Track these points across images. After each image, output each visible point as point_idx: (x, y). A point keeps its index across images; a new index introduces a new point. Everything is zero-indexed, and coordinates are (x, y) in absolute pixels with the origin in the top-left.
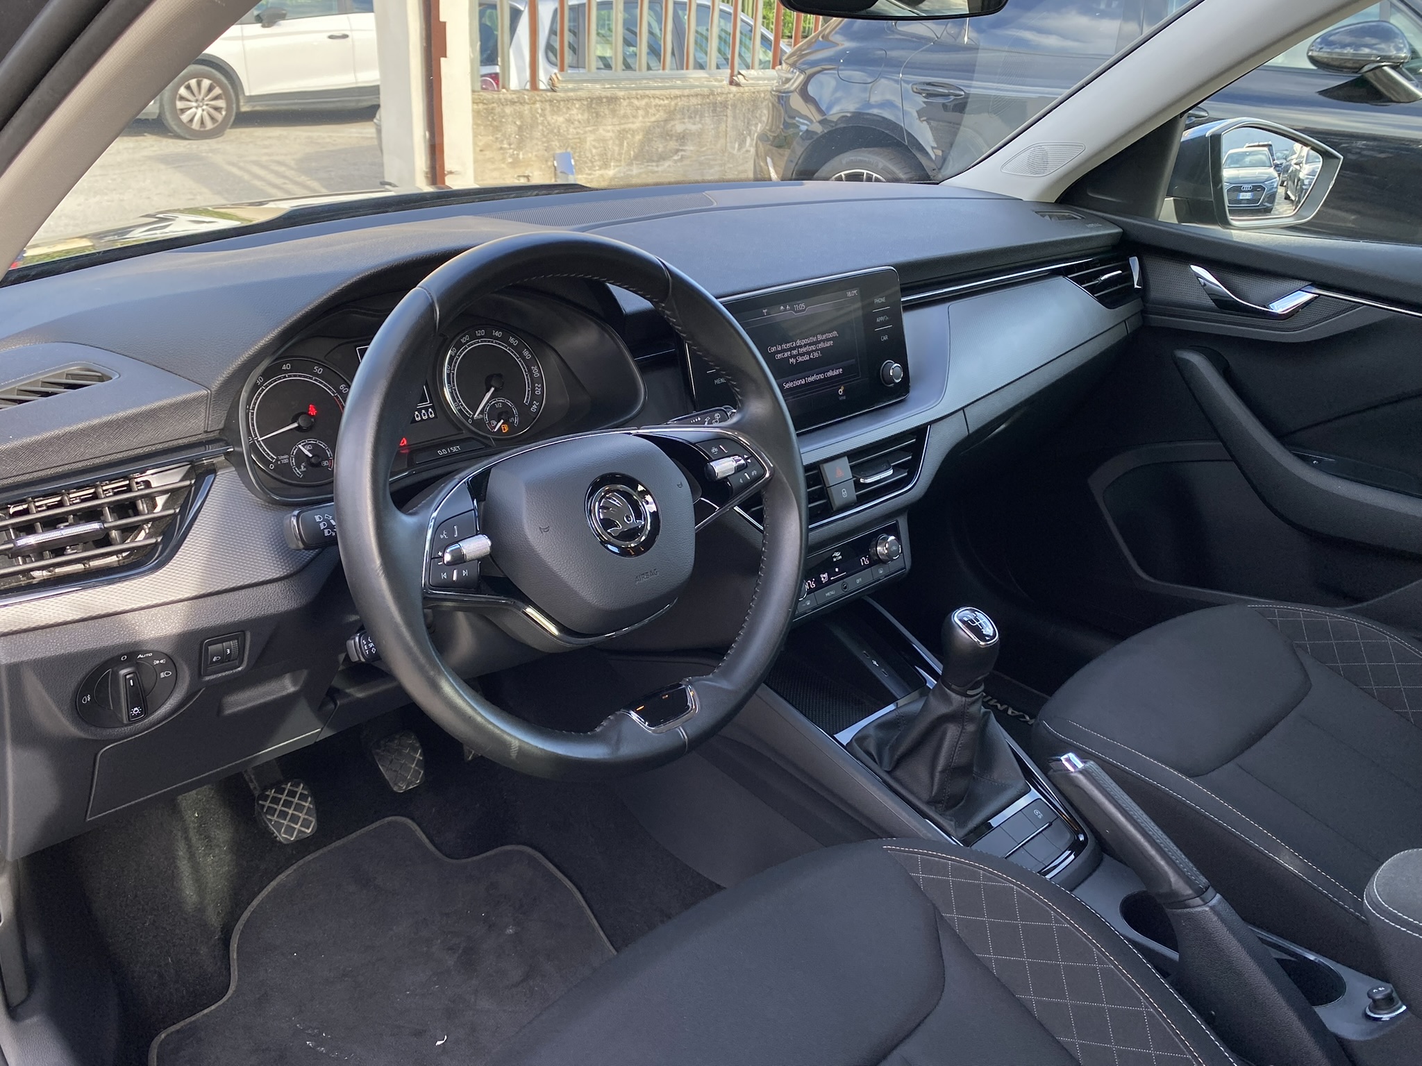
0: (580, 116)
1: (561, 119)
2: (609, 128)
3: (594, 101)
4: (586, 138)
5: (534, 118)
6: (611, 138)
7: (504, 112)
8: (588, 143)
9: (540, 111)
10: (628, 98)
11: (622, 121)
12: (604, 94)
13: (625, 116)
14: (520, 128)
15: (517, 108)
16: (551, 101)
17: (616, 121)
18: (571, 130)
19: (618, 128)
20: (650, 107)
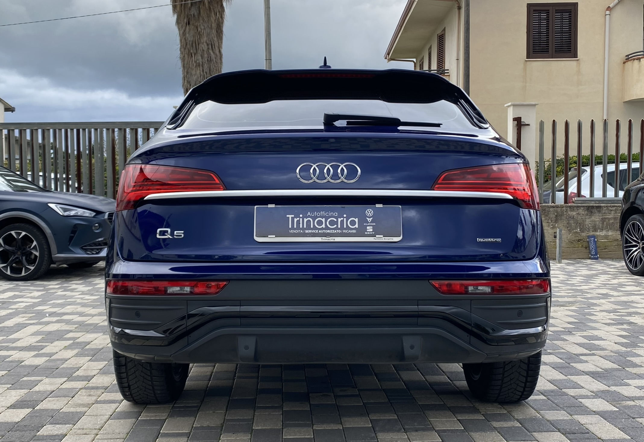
0: (583, 213)
1: (575, 213)
2: (597, 217)
3: (590, 207)
4: (586, 220)
5: (562, 212)
6: (598, 221)
7: (549, 210)
8: (587, 222)
9: (565, 210)
10: (606, 207)
11: (604, 215)
12: (595, 205)
13: (604, 213)
14: (556, 216)
15: (556, 209)
16: (570, 207)
17: (600, 215)
18: (579, 217)
19: (601, 217)
20: (618, 210)
